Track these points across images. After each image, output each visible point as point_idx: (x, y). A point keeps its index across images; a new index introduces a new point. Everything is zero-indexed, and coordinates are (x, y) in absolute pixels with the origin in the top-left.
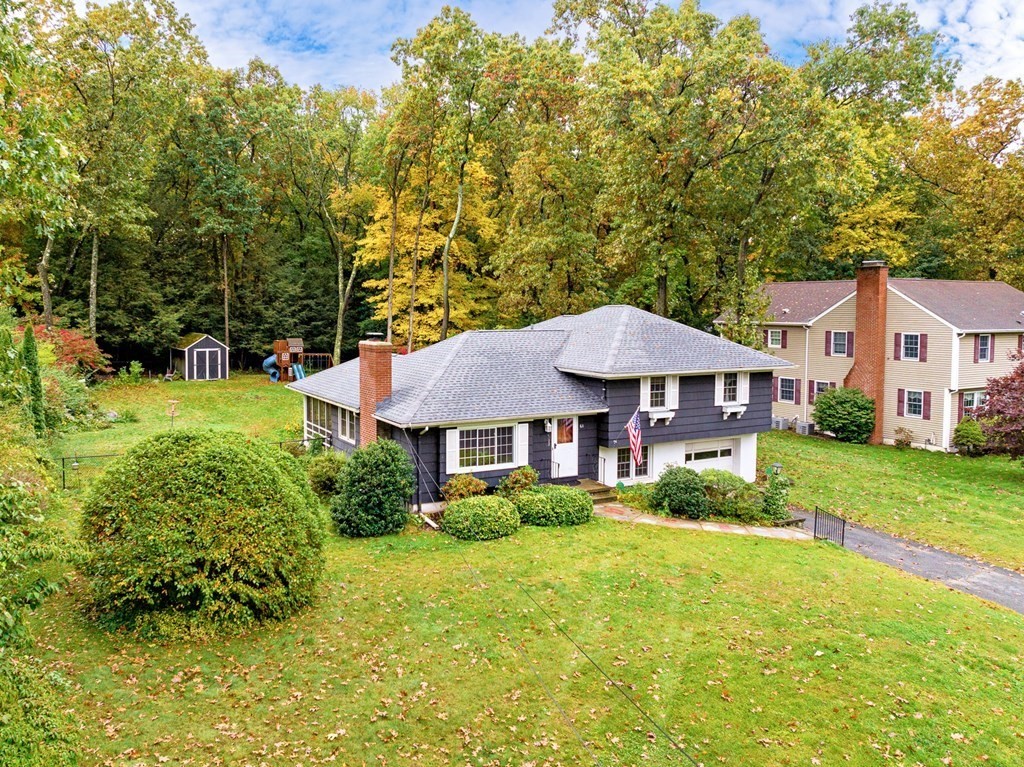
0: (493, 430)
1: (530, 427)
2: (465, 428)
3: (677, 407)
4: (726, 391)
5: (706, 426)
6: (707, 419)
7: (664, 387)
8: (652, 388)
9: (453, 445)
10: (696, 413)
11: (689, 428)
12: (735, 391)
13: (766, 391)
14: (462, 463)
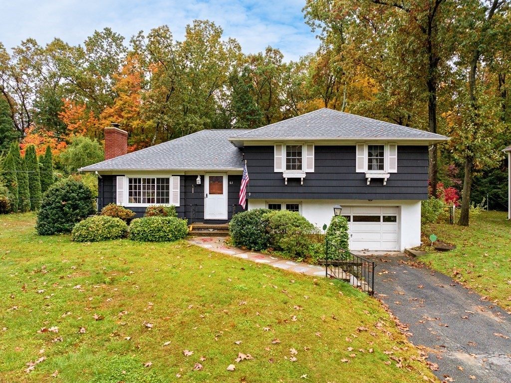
0: (153, 180)
1: (181, 180)
2: (133, 176)
3: (313, 171)
4: (370, 161)
5: (345, 190)
6: (345, 183)
7: (300, 154)
8: (288, 154)
9: (123, 187)
10: (335, 177)
11: (326, 190)
12: (382, 161)
13: (420, 163)
14: (130, 201)
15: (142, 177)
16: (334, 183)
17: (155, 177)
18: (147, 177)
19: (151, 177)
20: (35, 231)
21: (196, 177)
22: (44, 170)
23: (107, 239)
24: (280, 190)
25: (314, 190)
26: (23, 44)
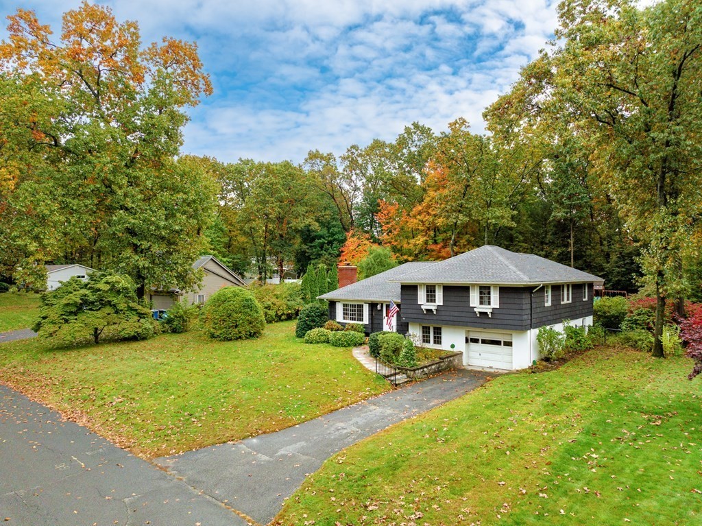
0: (355, 305)
1: (369, 306)
2: (345, 303)
3: (442, 304)
4: (481, 298)
5: (464, 319)
6: (464, 314)
7: (435, 292)
8: (427, 292)
9: (339, 309)
10: (456, 309)
11: (451, 318)
12: (489, 298)
13: (517, 301)
14: (344, 318)
15: (350, 303)
16: (456, 314)
17: (356, 303)
18: (352, 303)
19: (354, 303)
20: (295, 333)
21: (377, 304)
22: (331, 284)
23: (318, 342)
24: (421, 316)
25: (443, 318)
26: (349, 150)
